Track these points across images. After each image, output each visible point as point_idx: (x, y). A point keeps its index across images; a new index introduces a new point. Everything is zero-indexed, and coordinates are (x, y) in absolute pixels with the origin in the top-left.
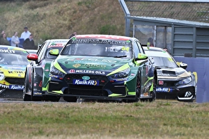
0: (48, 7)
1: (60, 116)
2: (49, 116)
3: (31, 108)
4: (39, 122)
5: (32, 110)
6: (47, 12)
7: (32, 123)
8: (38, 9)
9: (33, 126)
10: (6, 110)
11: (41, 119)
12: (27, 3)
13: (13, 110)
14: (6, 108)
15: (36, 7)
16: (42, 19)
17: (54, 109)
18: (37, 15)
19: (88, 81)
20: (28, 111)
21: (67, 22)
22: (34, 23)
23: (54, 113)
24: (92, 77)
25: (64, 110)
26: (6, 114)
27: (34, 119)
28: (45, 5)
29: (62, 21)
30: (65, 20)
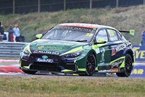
0: (128, 11)
1: (137, 87)
2: (130, 87)
3: (117, 82)
4: (123, 92)
5: (118, 83)
6: (128, 15)
7: (118, 92)
8: (121, 13)
9: (119, 94)
10: (101, 83)
11: (125, 89)
12: (114, 9)
13: (106, 83)
14: (101, 81)
15: (120, 12)
16: (124, 20)
17: (133, 82)
18: (121, 17)
19: (46, 59)
20: (115, 83)
21: (141, 22)
22: (119, 23)
23: (133, 85)
24: (50, 56)
25: (140, 83)
26: (101, 85)
27: (120, 89)
28: (126, 10)
29: (138, 22)
30: (140, 20)
